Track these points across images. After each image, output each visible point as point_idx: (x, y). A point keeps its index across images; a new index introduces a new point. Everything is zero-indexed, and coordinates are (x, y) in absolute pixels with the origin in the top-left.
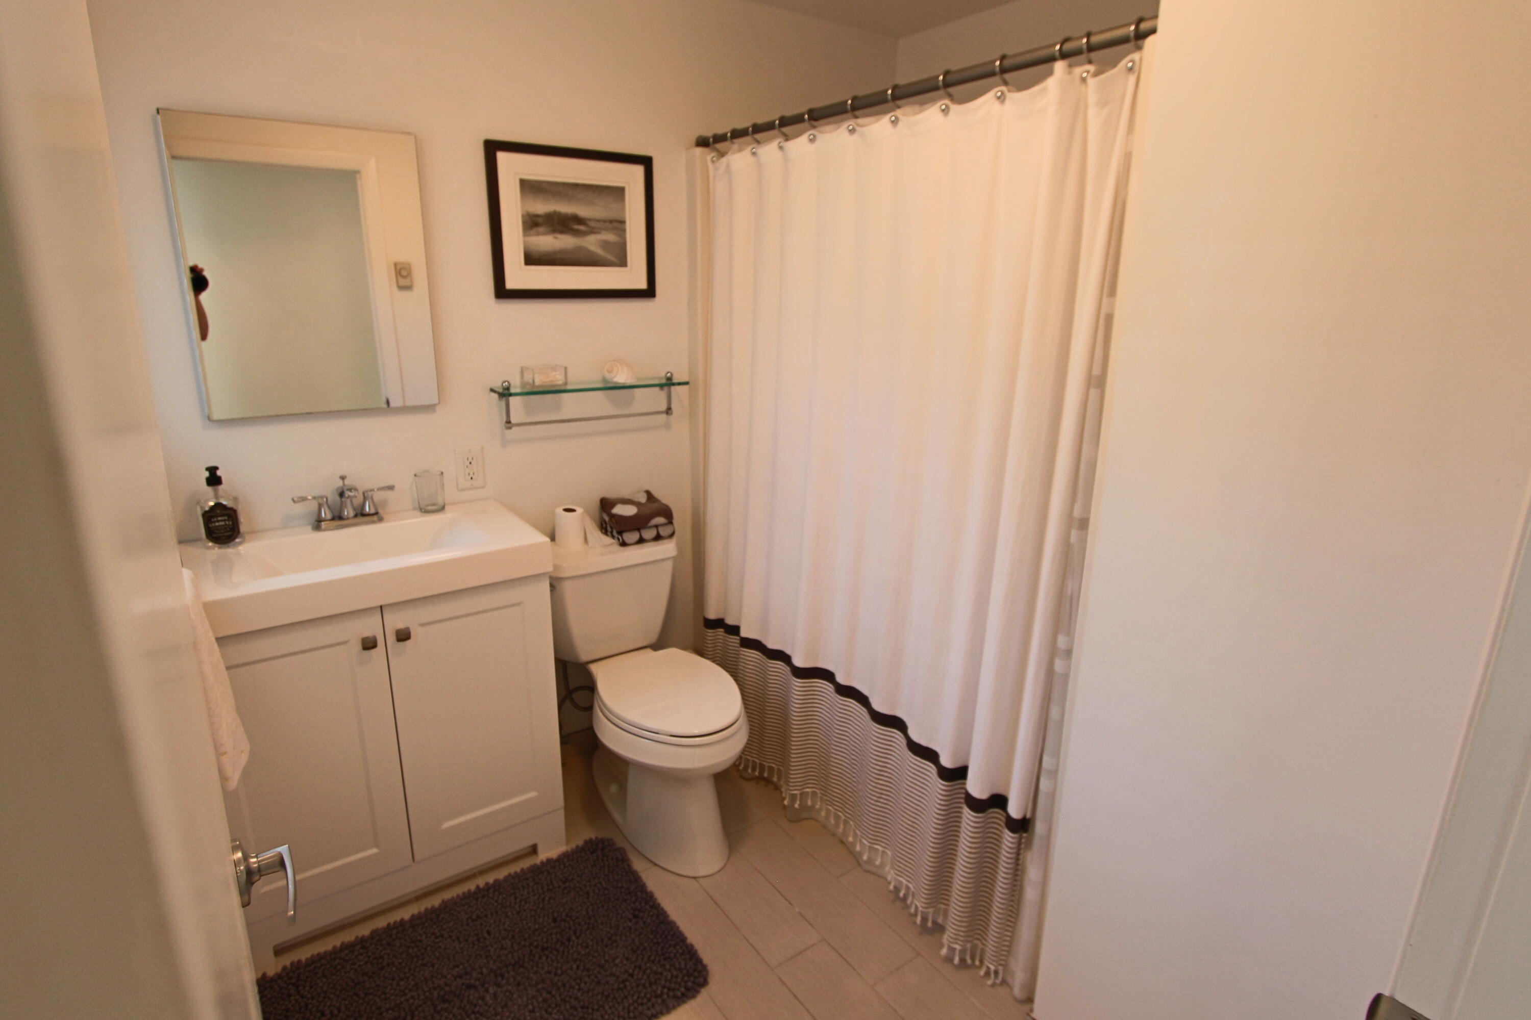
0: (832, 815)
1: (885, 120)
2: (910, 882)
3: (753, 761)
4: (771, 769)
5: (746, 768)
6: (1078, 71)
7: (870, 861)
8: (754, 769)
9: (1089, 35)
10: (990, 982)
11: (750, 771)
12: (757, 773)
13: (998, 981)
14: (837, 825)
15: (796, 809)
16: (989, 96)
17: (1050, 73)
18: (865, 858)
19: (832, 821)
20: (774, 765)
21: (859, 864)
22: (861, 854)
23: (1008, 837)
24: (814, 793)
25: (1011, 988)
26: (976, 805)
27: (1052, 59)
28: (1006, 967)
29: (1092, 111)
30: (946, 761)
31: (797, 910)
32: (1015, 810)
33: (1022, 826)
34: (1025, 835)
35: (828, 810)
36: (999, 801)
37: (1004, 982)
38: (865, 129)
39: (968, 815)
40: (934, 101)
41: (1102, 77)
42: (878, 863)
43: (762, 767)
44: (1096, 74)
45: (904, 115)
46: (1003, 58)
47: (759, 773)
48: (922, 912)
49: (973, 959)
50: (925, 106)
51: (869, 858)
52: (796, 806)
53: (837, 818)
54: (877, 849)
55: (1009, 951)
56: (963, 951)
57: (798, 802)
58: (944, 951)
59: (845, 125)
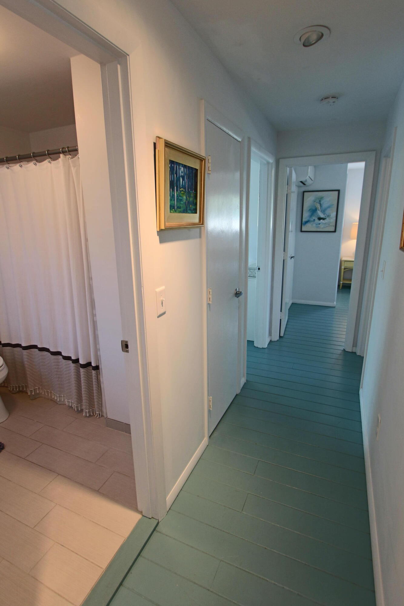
0: (46, 392)
1: (18, 165)
2: (72, 400)
3: (15, 386)
4: (22, 386)
5: (13, 389)
6: (67, 157)
7: (60, 401)
8: (16, 389)
9: (68, 148)
10: (98, 417)
11: (15, 390)
12: (18, 390)
13: (100, 416)
14: (48, 395)
15: (33, 395)
16: (46, 161)
17: (60, 157)
18: (58, 400)
19: (46, 394)
20: (23, 385)
21: (57, 404)
22: (57, 400)
23: (94, 372)
24: (39, 388)
25: (104, 416)
26: (83, 366)
27: (60, 153)
28: (102, 411)
29: (72, 168)
30: (73, 358)
31: (36, 421)
32: (93, 364)
33: (97, 368)
34: (98, 371)
35: (44, 391)
36: (89, 364)
37: (102, 416)
38: (12, 168)
39: (82, 370)
40: (32, 161)
41: (74, 159)
42: (62, 400)
43: (19, 387)
44: (72, 158)
45: (23, 164)
46: (48, 151)
47: (18, 389)
48: (76, 406)
49: (93, 413)
50: (29, 162)
51: (59, 400)
52: (33, 394)
53: (48, 392)
54: (62, 396)
55: (101, 406)
56: (89, 412)
57: (33, 392)
58: (84, 414)
59: (5, 166)
